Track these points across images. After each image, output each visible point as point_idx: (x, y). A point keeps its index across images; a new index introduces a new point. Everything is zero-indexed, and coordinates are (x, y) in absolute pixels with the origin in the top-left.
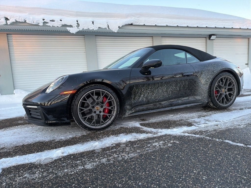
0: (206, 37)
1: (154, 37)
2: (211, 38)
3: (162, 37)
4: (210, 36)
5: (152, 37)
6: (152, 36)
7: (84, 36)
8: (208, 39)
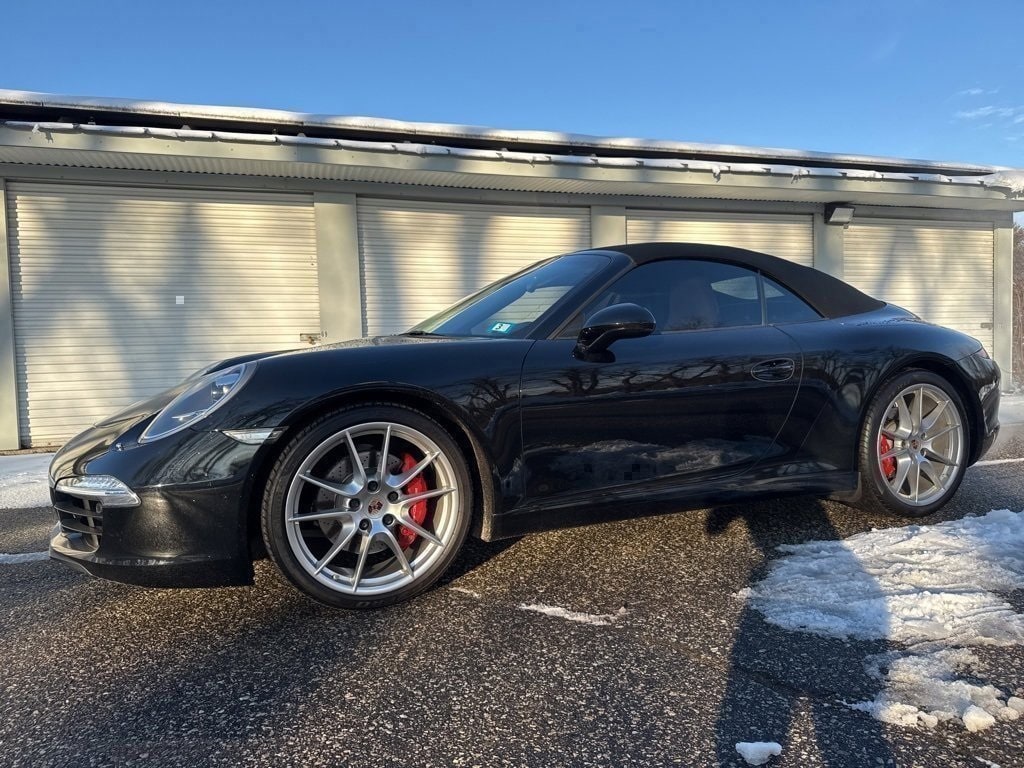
0: (812, 214)
1: (593, 208)
2: (830, 217)
3: (627, 208)
4: (829, 208)
5: (589, 207)
6: (589, 203)
7: (312, 194)
8: (819, 220)
